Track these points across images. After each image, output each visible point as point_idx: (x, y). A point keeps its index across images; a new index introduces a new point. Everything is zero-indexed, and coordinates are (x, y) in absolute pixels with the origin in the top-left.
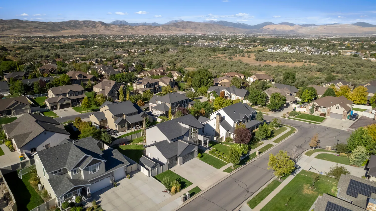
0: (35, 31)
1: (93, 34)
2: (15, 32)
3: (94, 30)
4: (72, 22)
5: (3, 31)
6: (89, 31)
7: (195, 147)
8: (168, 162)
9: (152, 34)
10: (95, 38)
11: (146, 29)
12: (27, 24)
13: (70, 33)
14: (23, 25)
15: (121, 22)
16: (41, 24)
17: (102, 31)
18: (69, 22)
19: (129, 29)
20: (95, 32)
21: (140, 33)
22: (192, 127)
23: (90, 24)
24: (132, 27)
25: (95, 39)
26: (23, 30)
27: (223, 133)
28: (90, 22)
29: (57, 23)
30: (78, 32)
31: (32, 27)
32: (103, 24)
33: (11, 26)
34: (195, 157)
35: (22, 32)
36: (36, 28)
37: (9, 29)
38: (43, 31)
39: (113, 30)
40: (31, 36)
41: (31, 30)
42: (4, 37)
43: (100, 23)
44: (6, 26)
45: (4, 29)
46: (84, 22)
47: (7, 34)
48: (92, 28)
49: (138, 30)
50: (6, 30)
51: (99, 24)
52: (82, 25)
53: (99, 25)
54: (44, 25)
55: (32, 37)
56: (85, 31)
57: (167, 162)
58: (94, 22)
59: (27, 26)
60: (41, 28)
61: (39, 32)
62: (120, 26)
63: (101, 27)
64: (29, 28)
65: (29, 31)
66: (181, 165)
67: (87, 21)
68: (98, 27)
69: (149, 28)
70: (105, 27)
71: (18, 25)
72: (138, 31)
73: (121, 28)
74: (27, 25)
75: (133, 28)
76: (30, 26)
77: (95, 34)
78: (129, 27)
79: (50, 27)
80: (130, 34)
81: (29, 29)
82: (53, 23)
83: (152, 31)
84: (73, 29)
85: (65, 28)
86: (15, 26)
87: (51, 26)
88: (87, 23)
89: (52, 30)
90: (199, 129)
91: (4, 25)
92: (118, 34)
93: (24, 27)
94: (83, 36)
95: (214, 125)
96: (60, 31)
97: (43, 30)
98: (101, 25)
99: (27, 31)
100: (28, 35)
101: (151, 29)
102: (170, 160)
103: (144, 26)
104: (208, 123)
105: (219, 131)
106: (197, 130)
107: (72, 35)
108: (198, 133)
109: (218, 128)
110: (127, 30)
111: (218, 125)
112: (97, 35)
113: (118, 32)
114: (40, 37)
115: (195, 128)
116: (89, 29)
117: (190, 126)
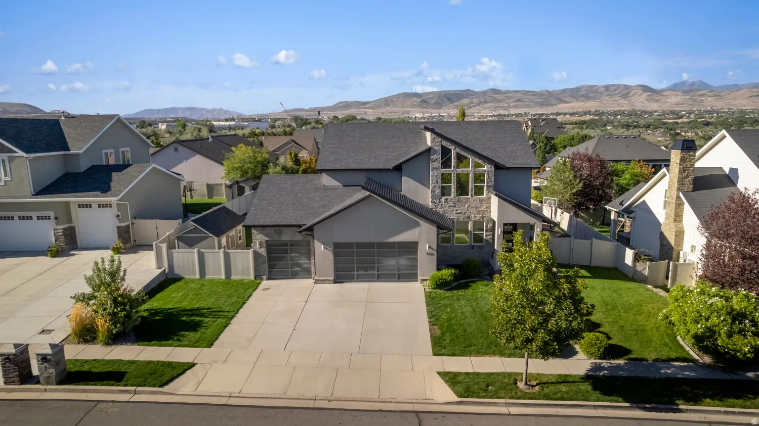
0: (515, 107)
1: (618, 109)
2: (486, 108)
3: (623, 101)
4: (584, 89)
5: (470, 107)
6: (612, 104)
8: (255, 244)
10: (618, 115)
11: (757, 96)
12: (507, 95)
13: (573, 108)
14: (499, 97)
15: (693, 83)
16: (528, 95)
17: (641, 103)
18: (578, 89)
19: (709, 98)
20: (624, 105)
21: (736, 106)
22: (452, 148)
23: (616, 92)
24: (717, 94)
25: (619, 117)
26: (497, 104)
28: (618, 86)
29: (555, 92)
30: (591, 105)
31: (511, 100)
32: (645, 89)
33: (482, 100)
35: (496, 108)
36: (519, 100)
37: (478, 105)
38: (527, 106)
39: (668, 100)
40: (507, 113)
41: (509, 105)
42: (468, 116)
43: (640, 88)
44: (475, 101)
45: (472, 105)
46: (607, 88)
47: (473, 111)
48: (620, 98)
49: (734, 99)
50: (474, 106)
51: (636, 91)
52: (601, 93)
53: (636, 93)
54: (533, 95)
55: (505, 116)
56: (603, 104)
58: (627, 87)
59: (505, 98)
60: (526, 100)
61: (520, 107)
62: (686, 92)
63: (640, 95)
64: (507, 101)
65: (506, 107)
67: (613, 85)
68: (634, 95)
70: (650, 95)
71: (493, 97)
72: (733, 102)
73: (688, 97)
74: (506, 96)
75: (722, 94)
76: (509, 98)
77: (622, 109)
78: (711, 94)
79: (540, 99)
80: (709, 108)
81: (506, 103)
82: (548, 91)
84: (582, 101)
85: (567, 100)
86: (488, 99)
87: (543, 97)
88: (613, 88)
89: (542, 105)
91: (473, 98)
92: (676, 109)
93: (500, 101)
94: (597, 113)
95: (666, 205)
96: (556, 105)
97: (528, 103)
98: (640, 92)
99: (503, 107)
100: (502, 112)
102: (267, 239)
103: (753, 90)
104: (644, 201)
105: (674, 233)
106: (486, 166)
107: (575, 111)
108: (487, 183)
109: (673, 220)
110: (702, 100)
111: (674, 201)
112: (625, 110)
113: (676, 104)
114: (517, 115)
115: (470, 156)
116: (612, 100)
117: (435, 136)
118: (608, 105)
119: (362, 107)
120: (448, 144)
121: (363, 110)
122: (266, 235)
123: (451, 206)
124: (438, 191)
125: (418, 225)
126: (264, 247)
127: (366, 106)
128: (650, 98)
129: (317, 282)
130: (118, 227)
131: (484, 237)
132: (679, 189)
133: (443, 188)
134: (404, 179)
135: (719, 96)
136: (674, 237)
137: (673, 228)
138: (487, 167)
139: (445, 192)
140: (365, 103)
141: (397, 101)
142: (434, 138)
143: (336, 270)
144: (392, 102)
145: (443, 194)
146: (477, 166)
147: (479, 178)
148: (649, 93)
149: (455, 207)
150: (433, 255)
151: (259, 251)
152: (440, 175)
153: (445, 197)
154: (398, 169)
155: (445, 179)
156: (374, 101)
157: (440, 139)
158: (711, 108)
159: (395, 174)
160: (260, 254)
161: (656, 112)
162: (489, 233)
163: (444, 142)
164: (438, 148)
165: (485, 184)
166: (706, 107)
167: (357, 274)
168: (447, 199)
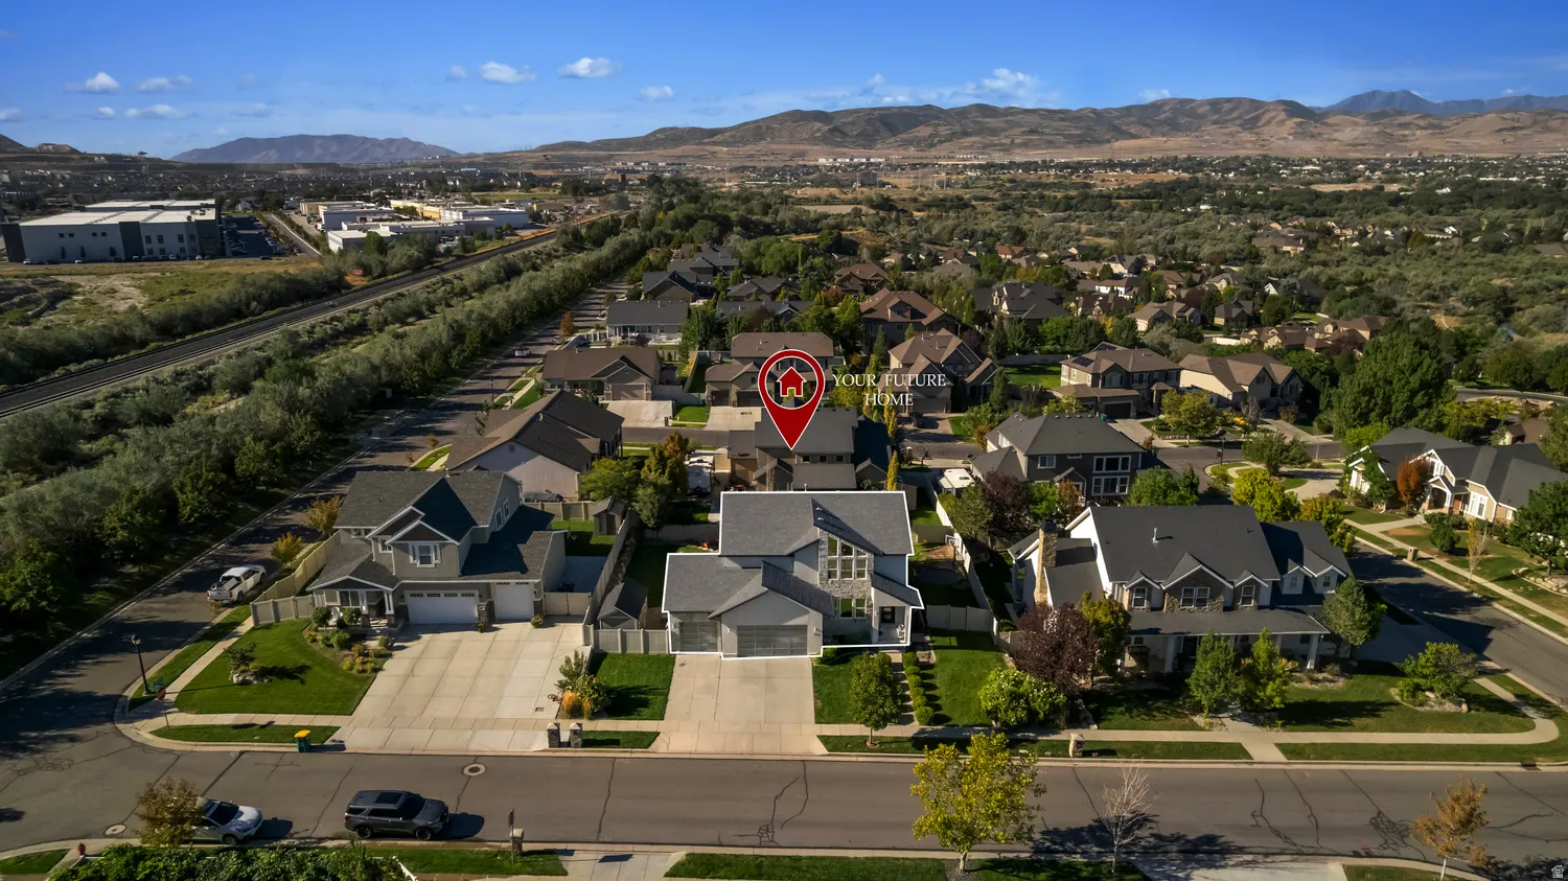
0: (1025, 145)
1: (1233, 153)
2: (963, 148)
3: (1247, 136)
4: (1167, 108)
5: (932, 146)
6: (1223, 143)
9: (1541, 154)
10: (1229, 170)
11: (1513, 129)
12: (1009, 118)
13: (1142, 149)
14: (992, 122)
15: (1392, 96)
16: (1053, 120)
17: (1281, 139)
18: (1156, 107)
19: (1418, 132)
20: (1247, 147)
21: (1468, 151)
23: (1235, 115)
24: (1436, 122)
25: (1231, 175)
26: (988, 139)
28: (1237, 103)
29: (1110, 113)
30: (1179, 145)
31: (1017, 131)
32: (1293, 109)
33: (957, 128)
35: (985, 146)
36: (1032, 132)
37: (949, 139)
38: (1050, 144)
39: (1336, 135)
40: (1005, 162)
41: (1012, 142)
42: (926, 165)
43: (1282, 107)
44: (944, 131)
45: (936, 140)
46: (1215, 104)
47: (938, 155)
48: (1239, 129)
49: (1467, 135)
50: (941, 142)
51: (1273, 114)
52: (1203, 117)
53: (1273, 118)
54: (1062, 120)
55: (1003, 167)
56: (1205, 141)
58: (1256, 104)
59: (1006, 126)
60: (1048, 131)
61: (1037, 147)
62: (1375, 117)
63: (1282, 122)
64: (1009, 132)
65: (1004, 145)
66: (729, 657)
67: (1229, 100)
68: (1268, 122)
69: (1535, 122)
70: (1300, 124)
71: (980, 123)
72: (1464, 141)
73: (1376, 129)
74: (1007, 122)
75: (1445, 124)
76: (1012, 125)
77: (1242, 153)
78: (1422, 123)
79: (1077, 128)
80: (1415, 155)
81: (1007, 137)
82: (1094, 111)
83: (1549, 139)
84: (1164, 135)
85: (1133, 131)
86: (971, 127)
87: (1083, 124)
88: (1227, 106)
89: (1081, 141)
91: (939, 125)
92: (1349, 156)
93: (994, 132)
94: (1189, 164)
96: (1108, 141)
97: (1050, 138)
98: (1282, 115)
99: (1001, 145)
100: (999, 158)
101: (1549, 130)
102: (680, 621)
103: (1507, 116)
107: (1145, 157)
108: (868, 567)
110: (1405, 136)
112: (1249, 158)
113: (1354, 145)
114: (1028, 166)
115: (853, 545)
116: (1226, 134)
118: (1216, 144)
119: (706, 140)
121: (708, 147)
123: (836, 586)
124: (825, 575)
125: (808, 612)
126: (678, 628)
127: (715, 138)
128: (1300, 130)
131: (863, 612)
133: (830, 573)
134: (795, 563)
135: (1440, 127)
138: (868, 555)
139: (831, 575)
141: (780, 130)
143: (740, 647)
144: (770, 131)
145: (829, 577)
146: (858, 553)
147: (861, 563)
148: (1298, 120)
149: (840, 587)
150: (820, 632)
152: (827, 561)
153: (832, 579)
154: (792, 555)
155: (832, 563)
156: (732, 129)
158: (1420, 154)
159: (789, 559)
160: (676, 632)
161: (1308, 162)
162: (868, 611)
164: (825, 539)
165: (867, 569)
166: (1410, 151)
167: (757, 649)
168: (833, 581)
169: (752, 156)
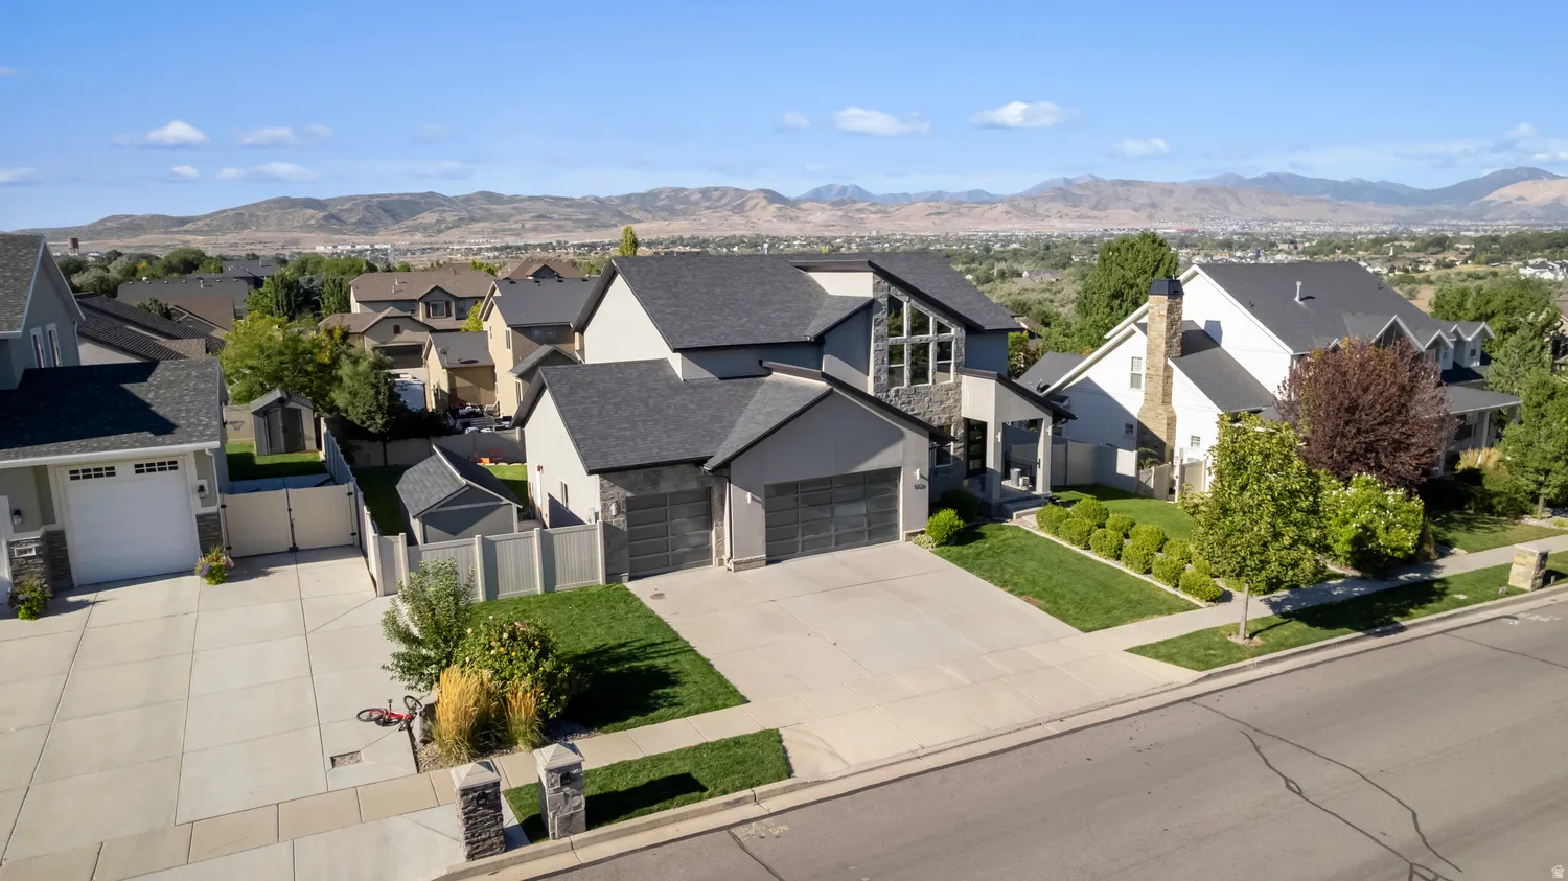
0: (535, 229)
1: (732, 233)
2: (475, 233)
3: (736, 219)
4: (663, 196)
5: (440, 232)
6: (719, 225)
7: (900, 436)
8: (605, 508)
9: (961, 234)
10: (734, 245)
11: (938, 214)
12: (515, 205)
13: (652, 232)
14: (499, 209)
15: (844, 190)
16: (558, 206)
17: (768, 222)
18: (653, 195)
19: (872, 216)
20: (741, 227)
21: (913, 231)
22: (904, 298)
23: (724, 201)
24: (883, 208)
25: (736, 249)
26: (498, 225)
27: (1195, 440)
28: (724, 191)
29: (611, 200)
30: (681, 227)
31: (527, 216)
32: (773, 197)
33: (464, 214)
34: (902, 534)
35: (495, 232)
36: (541, 217)
37: (456, 225)
38: (559, 228)
39: (810, 218)
40: (521, 243)
41: (523, 227)
42: (438, 249)
43: (762, 195)
44: (450, 217)
45: (443, 226)
46: (705, 193)
47: (448, 240)
48: (730, 213)
49: (908, 218)
50: (449, 228)
51: (756, 201)
52: (696, 203)
53: (757, 204)
54: (568, 206)
55: (519, 248)
56: (703, 223)
57: (598, 508)
58: (739, 193)
59: (513, 212)
60: (556, 216)
61: (548, 231)
62: (838, 204)
63: (765, 208)
64: (519, 218)
65: (515, 229)
66: (749, 564)
67: (716, 189)
68: (753, 208)
69: (951, 209)
70: (780, 209)
71: (488, 210)
72: (906, 223)
73: (840, 213)
74: (514, 208)
75: (890, 210)
76: (520, 211)
77: (738, 233)
78: (873, 209)
79: (585, 213)
80: (874, 234)
81: (517, 222)
82: (597, 199)
83: (962, 221)
84: (664, 219)
85: (636, 216)
86: (478, 213)
87: (588, 210)
88: (716, 194)
89: (590, 225)
90: (972, 329)
91: (445, 211)
92: (827, 234)
93: (503, 218)
94: (694, 241)
95: (1135, 380)
96: (615, 226)
97: (559, 223)
98: (764, 202)
99: (511, 229)
100: (511, 241)
101: (961, 215)
102: (629, 495)
103: (930, 204)
104: (1087, 378)
105: (1165, 421)
106: (953, 330)
107: (654, 238)
108: (956, 357)
109: (1160, 402)
110: (862, 219)
111: (1162, 374)
112: (744, 236)
113: (825, 226)
114: (545, 247)
115: (931, 313)
116: (720, 218)
117: (879, 279)
118: (712, 226)
119: (175, 229)
120: (900, 292)
121: (178, 236)
122: (629, 488)
123: (904, 403)
124: (884, 375)
126: (623, 512)
127: (186, 227)
128: (781, 214)
129: (737, 567)
130: (200, 518)
131: (952, 453)
132: (1167, 355)
133: (891, 372)
134: (826, 359)
135: (886, 212)
136: (1165, 427)
137: (1161, 414)
138: (956, 331)
139: (894, 378)
140: (182, 221)
141: (266, 217)
142: (878, 283)
143: (768, 537)
144: (254, 219)
145: (891, 383)
146: (941, 328)
147: (944, 351)
148: (777, 205)
149: (909, 403)
150: (924, 487)
151: (614, 522)
152: (887, 349)
153: (896, 388)
154: (819, 340)
155: (895, 353)
156: (206, 217)
157: (887, 284)
158: (878, 233)
159: (813, 351)
160: (615, 527)
161: (795, 239)
162: (959, 445)
163: (893, 288)
164: (884, 301)
165: (953, 361)
166: (870, 231)
167: (803, 542)
168: (898, 390)
169: (236, 245)
